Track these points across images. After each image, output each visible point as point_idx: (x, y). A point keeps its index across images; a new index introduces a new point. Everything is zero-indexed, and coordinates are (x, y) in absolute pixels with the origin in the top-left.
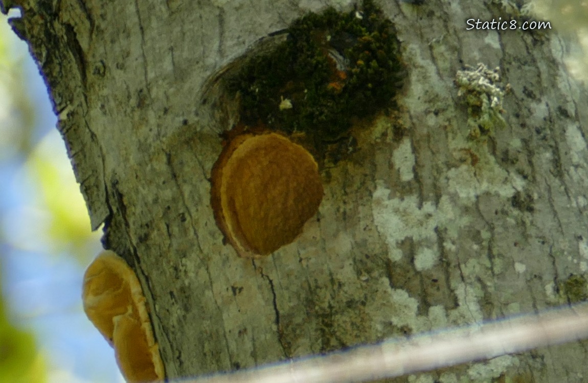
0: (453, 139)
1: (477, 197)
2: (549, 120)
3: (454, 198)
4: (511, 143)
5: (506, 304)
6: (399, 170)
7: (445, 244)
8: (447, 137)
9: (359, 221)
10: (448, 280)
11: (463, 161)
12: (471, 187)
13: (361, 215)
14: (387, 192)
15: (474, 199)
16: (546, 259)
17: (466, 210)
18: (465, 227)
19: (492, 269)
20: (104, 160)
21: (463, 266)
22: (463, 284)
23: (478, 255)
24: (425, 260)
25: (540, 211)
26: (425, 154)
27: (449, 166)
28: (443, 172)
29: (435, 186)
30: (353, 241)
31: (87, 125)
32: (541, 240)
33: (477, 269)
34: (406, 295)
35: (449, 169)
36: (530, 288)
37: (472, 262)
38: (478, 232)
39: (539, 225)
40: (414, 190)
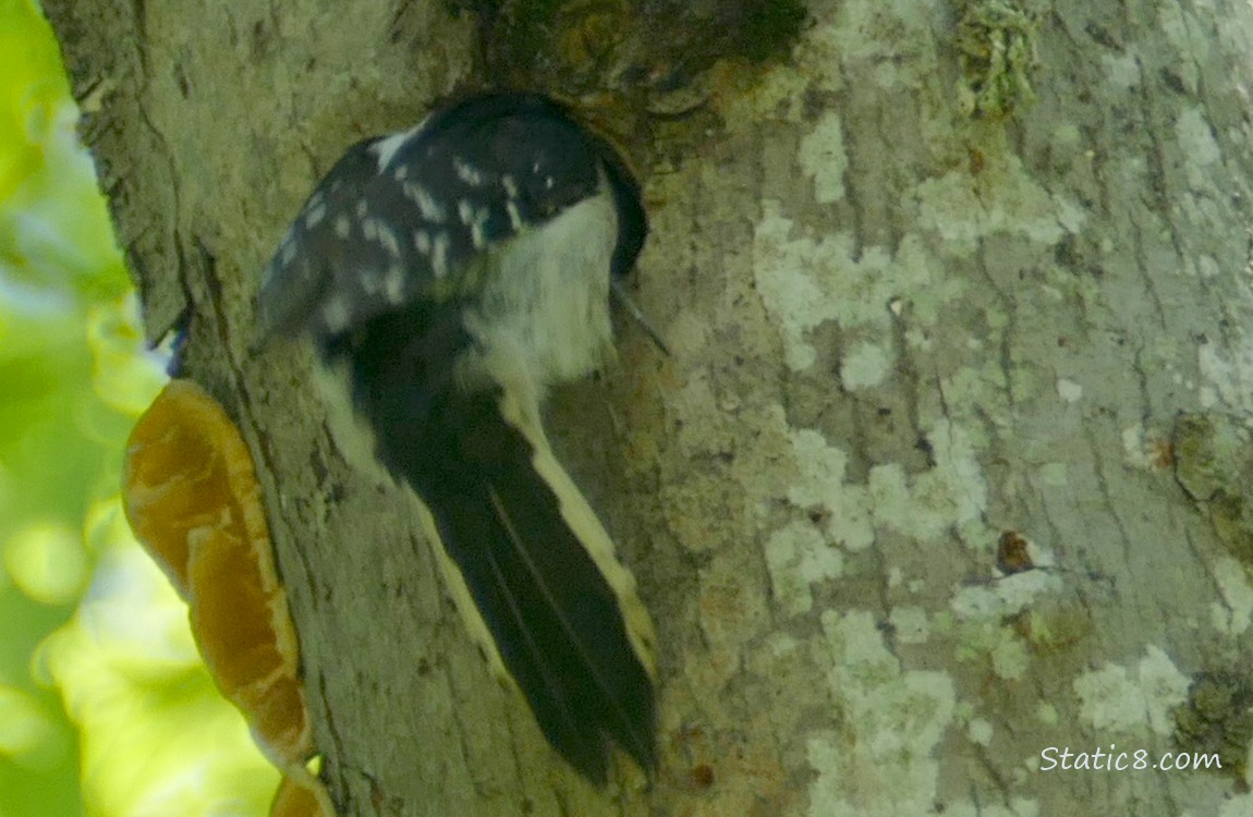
0: (933, 117)
1: (981, 240)
2: (1140, 92)
3: (931, 241)
4: (1057, 134)
5: (1037, 465)
6: (812, 179)
7: (908, 335)
8: (918, 112)
9: (724, 287)
10: (912, 412)
11: (952, 164)
12: (967, 218)
13: (728, 275)
14: (787, 224)
15: (974, 245)
16: (1127, 375)
17: (955, 266)
18: (952, 301)
19: (1007, 390)
20: (176, 188)
21: (945, 383)
22: (945, 421)
23: (980, 361)
24: (866, 368)
25: (1115, 277)
26: (871, 148)
27: (923, 175)
28: (907, 186)
29: (890, 213)
30: (709, 330)
31: (144, 115)
32: (1117, 337)
33: (977, 389)
34: (822, 441)
35: (922, 179)
36: (1089, 434)
37: (967, 374)
38: (981, 314)
39: (1113, 305)
40: (844, 223)
